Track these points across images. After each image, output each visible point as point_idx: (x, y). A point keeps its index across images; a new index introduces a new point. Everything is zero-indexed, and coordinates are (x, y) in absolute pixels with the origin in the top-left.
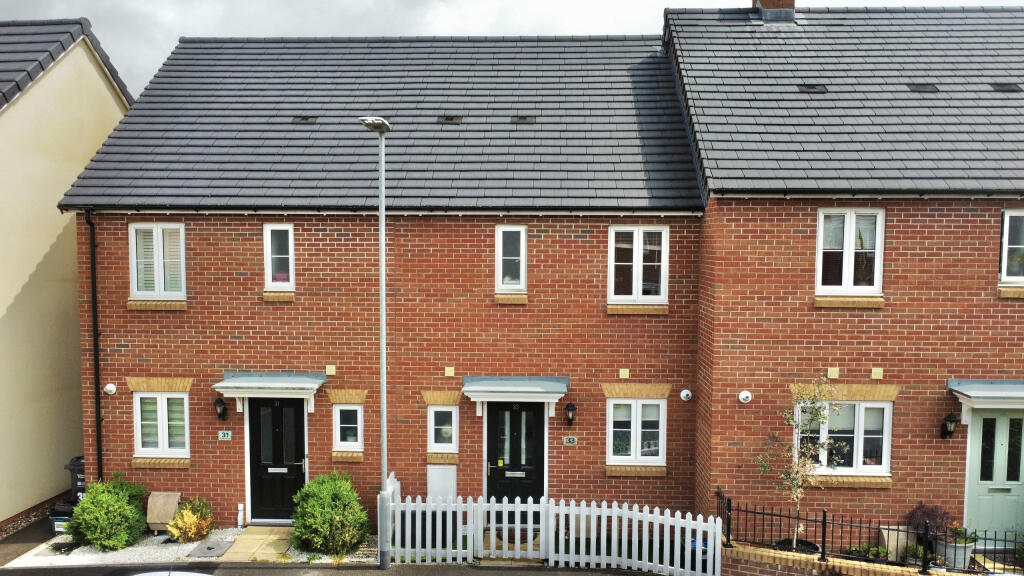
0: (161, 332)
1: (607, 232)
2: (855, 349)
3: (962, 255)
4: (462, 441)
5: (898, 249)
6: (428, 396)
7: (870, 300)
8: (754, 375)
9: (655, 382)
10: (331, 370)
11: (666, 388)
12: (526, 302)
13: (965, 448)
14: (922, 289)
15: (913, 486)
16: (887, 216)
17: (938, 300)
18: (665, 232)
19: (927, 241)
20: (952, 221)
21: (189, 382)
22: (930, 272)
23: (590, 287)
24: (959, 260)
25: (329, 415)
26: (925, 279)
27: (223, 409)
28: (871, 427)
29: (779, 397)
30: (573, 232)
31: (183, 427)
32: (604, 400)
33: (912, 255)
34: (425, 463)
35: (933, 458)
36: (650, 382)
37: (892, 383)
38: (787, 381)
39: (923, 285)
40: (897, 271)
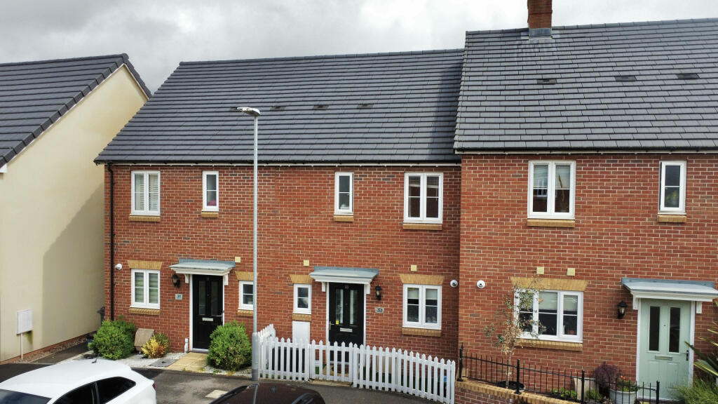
0: (146, 234)
1: (403, 176)
2: (555, 255)
3: (631, 192)
4: (313, 307)
5: (585, 187)
6: (294, 278)
7: (565, 222)
8: (486, 270)
9: (434, 274)
10: (238, 259)
11: (441, 278)
12: (353, 220)
13: (636, 326)
14: (602, 215)
15: (598, 351)
16: (577, 165)
17: (614, 223)
18: (441, 176)
19: (605, 183)
20: (623, 169)
21: (160, 264)
22: (608, 203)
23: (392, 211)
24: (629, 196)
25: (237, 287)
26: (604, 209)
27: (178, 281)
28: (570, 309)
29: (503, 285)
30: (382, 176)
31: (157, 291)
32: (401, 285)
33: (595, 192)
34: (291, 320)
35: (613, 332)
36: (430, 274)
37: (582, 279)
38: (509, 275)
39: (602, 212)
40: (584, 203)
